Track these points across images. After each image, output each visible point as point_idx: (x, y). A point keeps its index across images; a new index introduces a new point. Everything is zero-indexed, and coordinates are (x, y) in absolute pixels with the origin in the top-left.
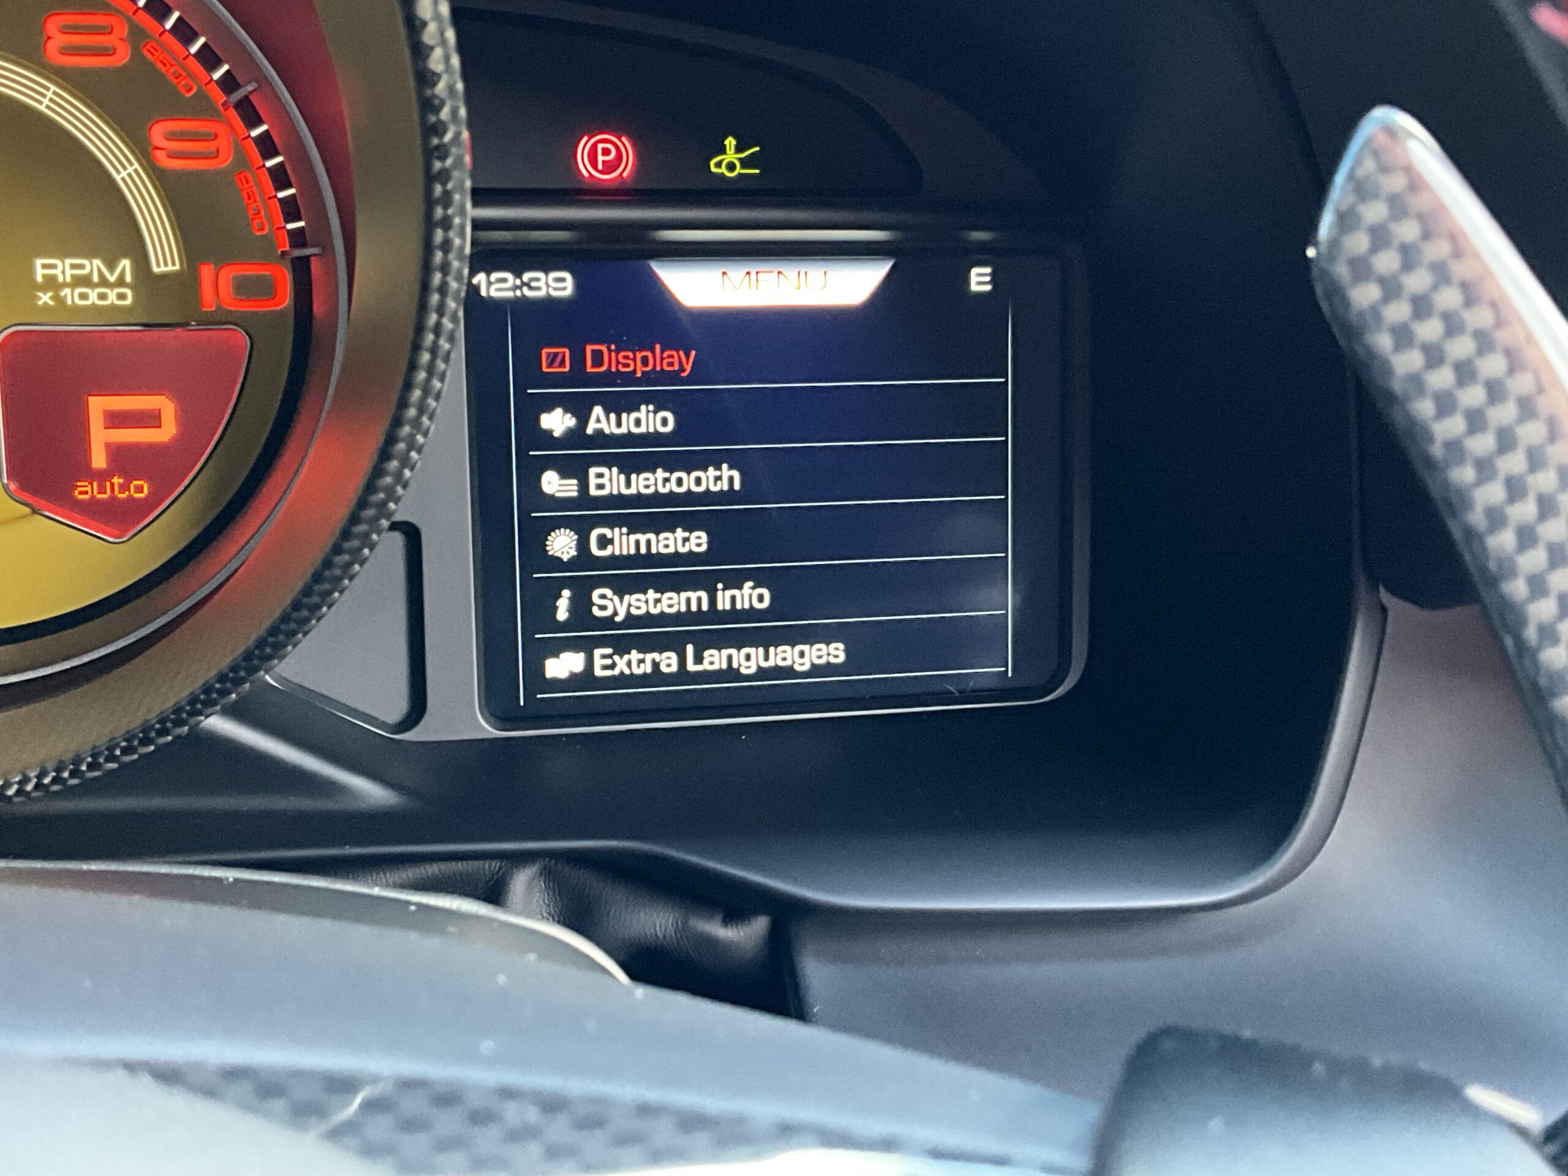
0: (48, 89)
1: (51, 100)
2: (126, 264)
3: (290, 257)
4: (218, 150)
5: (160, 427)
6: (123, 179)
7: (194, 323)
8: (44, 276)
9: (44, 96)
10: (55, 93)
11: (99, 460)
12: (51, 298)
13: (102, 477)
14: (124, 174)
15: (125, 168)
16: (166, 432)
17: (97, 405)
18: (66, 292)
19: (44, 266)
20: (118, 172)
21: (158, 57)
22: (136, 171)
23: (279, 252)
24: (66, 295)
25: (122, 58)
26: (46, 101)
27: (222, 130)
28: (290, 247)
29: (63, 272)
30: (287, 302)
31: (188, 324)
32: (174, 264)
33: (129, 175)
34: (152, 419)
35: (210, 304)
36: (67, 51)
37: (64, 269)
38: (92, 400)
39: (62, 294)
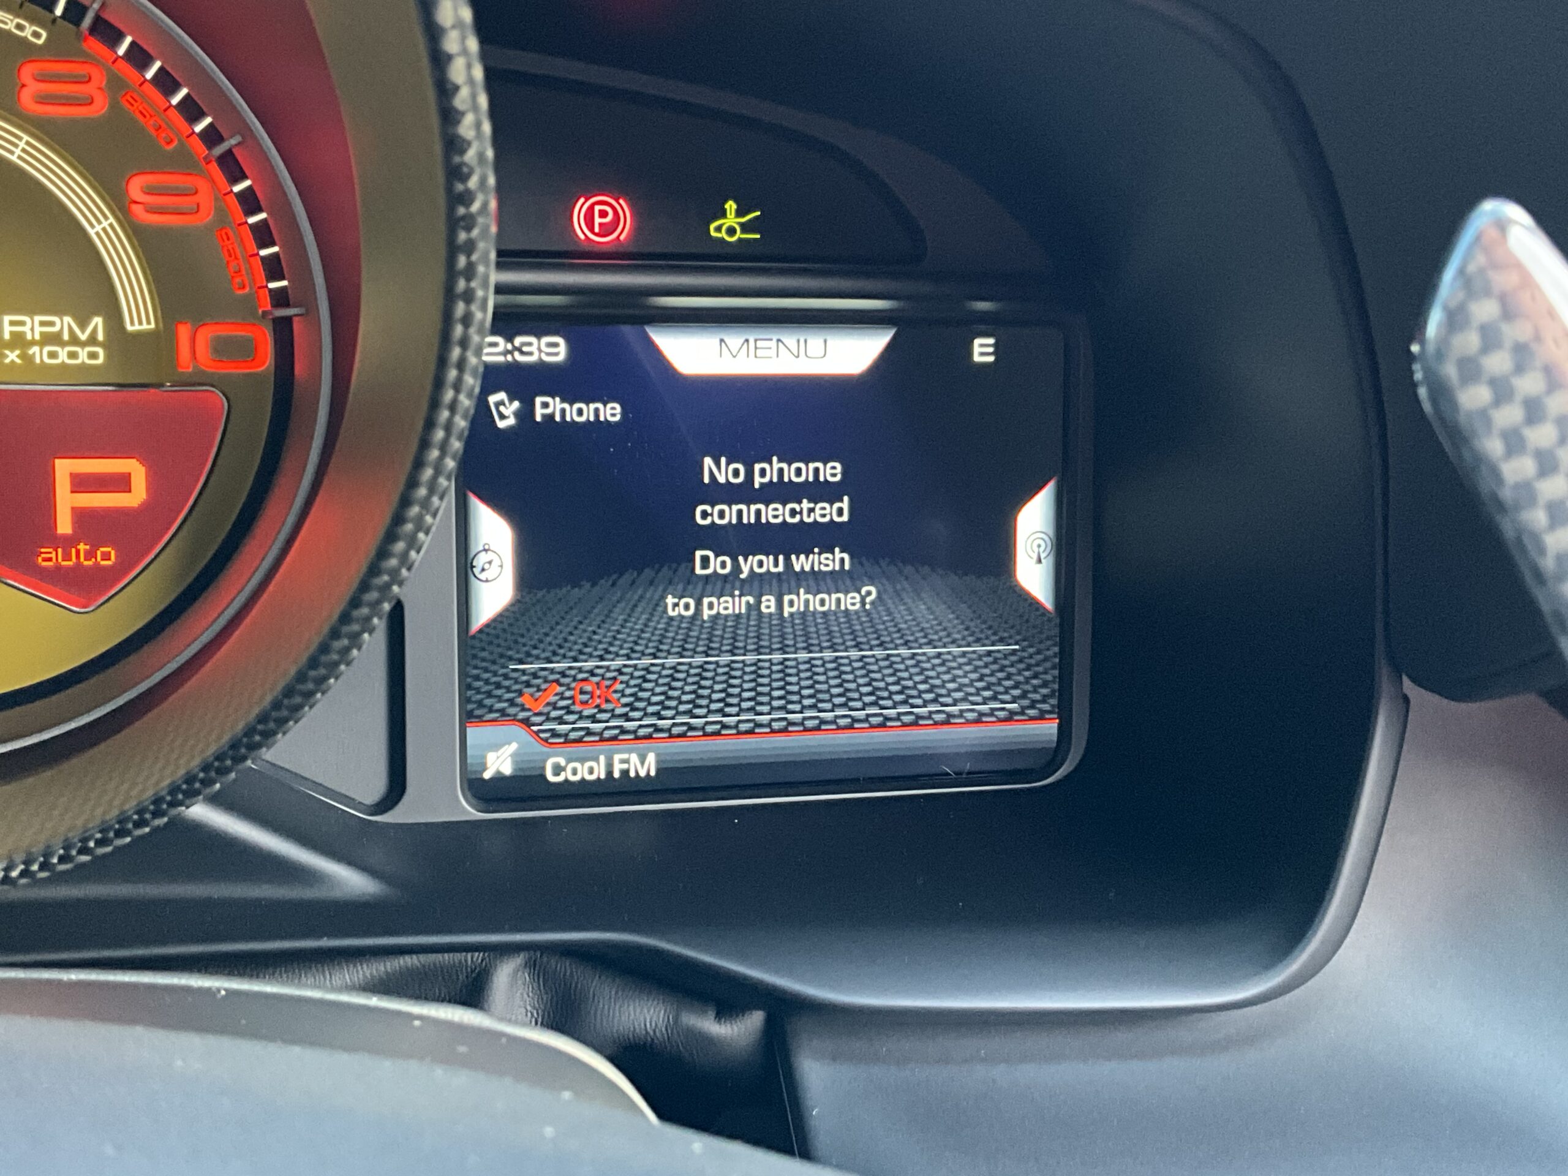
0: (20, 139)
1: (24, 150)
2: (98, 321)
3: (271, 317)
4: (198, 205)
5: (130, 491)
6: (97, 234)
7: (168, 384)
8: (11, 333)
9: (16, 146)
10: (28, 143)
11: (64, 526)
12: (18, 356)
13: (68, 543)
14: (98, 228)
15: (99, 222)
16: (137, 496)
17: (64, 468)
18: (35, 349)
19: (12, 323)
20: (92, 226)
21: (137, 108)
22: (111, 225)
23: (260, 312)
24: (34, 353)
25: (100, 108)
26: (18, 152)
27: (203, 186)
28: (272, 307)
29: (32, 329)
30: (267, 363)
31: (162, 385)
32: (149, 323)
33: (104, 229)
34: (122, 483)
35: (187, 367)
36: (43, 100)
37: (33, 326)
38: (58, 462)
39: (31, 352)
